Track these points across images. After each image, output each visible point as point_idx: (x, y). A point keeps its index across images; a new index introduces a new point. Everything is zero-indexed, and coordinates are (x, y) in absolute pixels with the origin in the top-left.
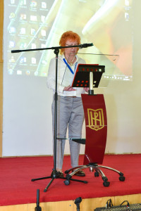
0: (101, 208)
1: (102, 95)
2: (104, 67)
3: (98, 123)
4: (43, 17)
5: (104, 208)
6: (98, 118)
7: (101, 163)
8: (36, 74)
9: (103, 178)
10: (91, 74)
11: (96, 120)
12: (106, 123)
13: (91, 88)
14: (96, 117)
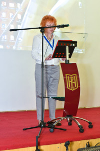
0: (82, 149)
1: (75, 64)
2: (76, 42)
3: (74, 85)
4: (19, 4)
5: (84, 149)
6: (74, 81)
7: (75, 115)
8: (14, 48)
9: (79, 126)
10: (67, 48)
11: (72, 82)
12: (79, 85)
13: (68, 58)
14: (72, 80)
